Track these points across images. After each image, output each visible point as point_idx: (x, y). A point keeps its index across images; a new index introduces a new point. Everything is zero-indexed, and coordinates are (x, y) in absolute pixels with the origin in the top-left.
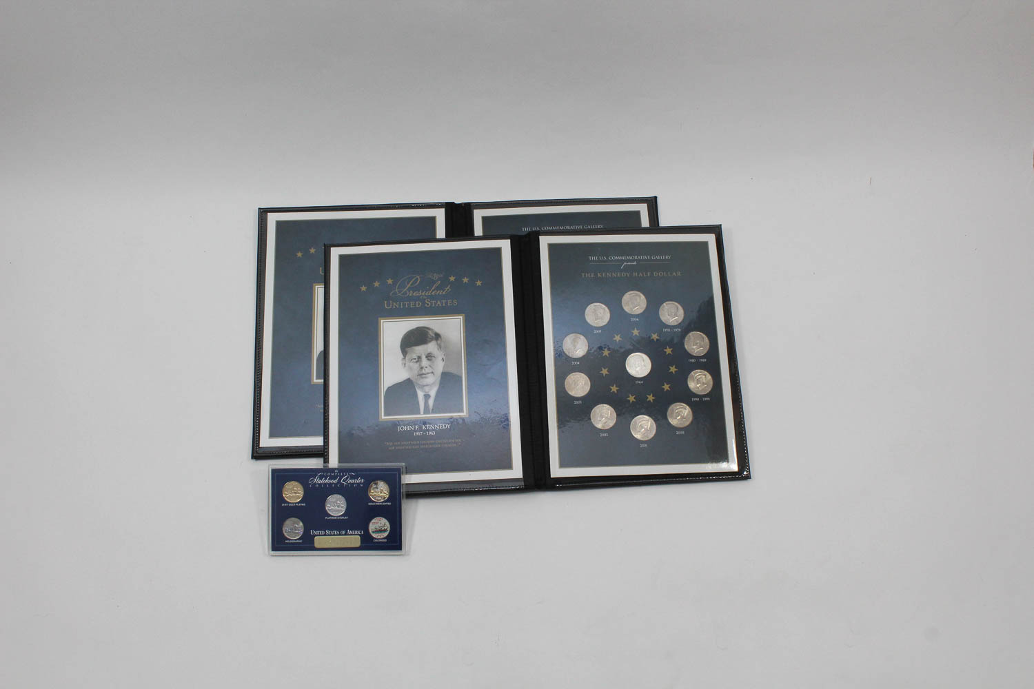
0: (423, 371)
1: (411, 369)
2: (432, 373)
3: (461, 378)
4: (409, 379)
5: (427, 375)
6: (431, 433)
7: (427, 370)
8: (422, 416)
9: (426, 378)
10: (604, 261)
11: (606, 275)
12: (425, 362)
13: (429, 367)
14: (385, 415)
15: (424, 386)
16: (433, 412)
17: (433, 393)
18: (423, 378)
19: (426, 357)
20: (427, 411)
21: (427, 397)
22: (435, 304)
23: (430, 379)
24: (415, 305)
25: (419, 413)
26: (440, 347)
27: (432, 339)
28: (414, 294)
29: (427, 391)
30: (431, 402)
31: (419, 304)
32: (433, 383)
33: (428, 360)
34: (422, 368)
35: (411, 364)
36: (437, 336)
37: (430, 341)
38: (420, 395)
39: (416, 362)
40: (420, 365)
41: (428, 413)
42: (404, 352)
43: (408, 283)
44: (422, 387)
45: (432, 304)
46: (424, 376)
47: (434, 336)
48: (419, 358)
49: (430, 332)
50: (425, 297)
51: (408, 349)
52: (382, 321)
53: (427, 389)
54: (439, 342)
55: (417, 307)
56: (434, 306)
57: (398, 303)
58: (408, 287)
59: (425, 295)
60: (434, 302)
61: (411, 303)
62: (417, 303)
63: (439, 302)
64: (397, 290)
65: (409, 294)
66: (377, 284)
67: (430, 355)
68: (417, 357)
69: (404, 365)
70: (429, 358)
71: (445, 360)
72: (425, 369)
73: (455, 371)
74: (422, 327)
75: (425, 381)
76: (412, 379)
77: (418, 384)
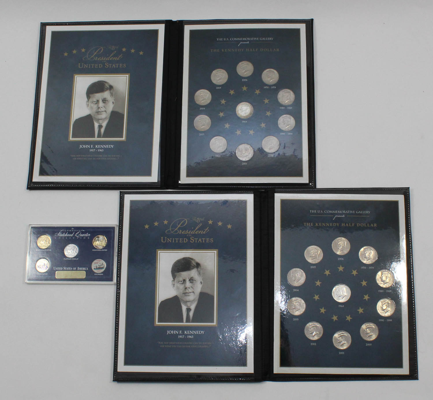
0: (187, 291)
1: (178, 288)
2: (193, 292)
3: (213, 297)
4: (176, 295)
5: (190, 294)
6: (190, 337)
7: (190, 290)
8: (185, 323)
9: (188, 296)
10: (321, 214)
11: (322, 224)
12: (188, 284)
13: (191, 288)
14: (159, 322)
16: (193, 321)
17: (193, 307)
18: (186, 296)
19: (190, 280)
20: (188, 320)
21: (189, 310)
23: (191, 297)
25: (183, 322)
26: (199, 273)
27: (194, 267)
29: (189, 305)
30: (191, 313)
31: (186, 241)
32: (194, 300)
33: (191, 282)
34: (186, 288)
35: (179, 285)
36: (198, 265)
37: (193, 269)
38: (184, 308)
39: (182, 284)
40: (185, 286)
41: (189, 322)
42: (174, 276)
43: (179, 224)
44: (186, 302)
46: (187, 294)
47: (195, 264)
49: (193, 262)
51: (177, 274)
53: (189, 304)
54: (199, 269)
55: (184, 242)
56: (196, 242)
57: (171, 239)
58: (178, 227)
59: (191, 234)
60: (197, 239)
61: (180, 239)
62: (184, 239)
63: (200, 239)
64: (170, 229)
65: (179, 233)
66: (156, 224)
67: (192, 279)
68: (183, 279)
69: (173, 286)
70: (191, 281)
71: (202, 283)
72: (189, 289)
73: (209, 292)
74: (187, 258)
75: (188, 298)
76: (179, 296)
77: (183, 300)
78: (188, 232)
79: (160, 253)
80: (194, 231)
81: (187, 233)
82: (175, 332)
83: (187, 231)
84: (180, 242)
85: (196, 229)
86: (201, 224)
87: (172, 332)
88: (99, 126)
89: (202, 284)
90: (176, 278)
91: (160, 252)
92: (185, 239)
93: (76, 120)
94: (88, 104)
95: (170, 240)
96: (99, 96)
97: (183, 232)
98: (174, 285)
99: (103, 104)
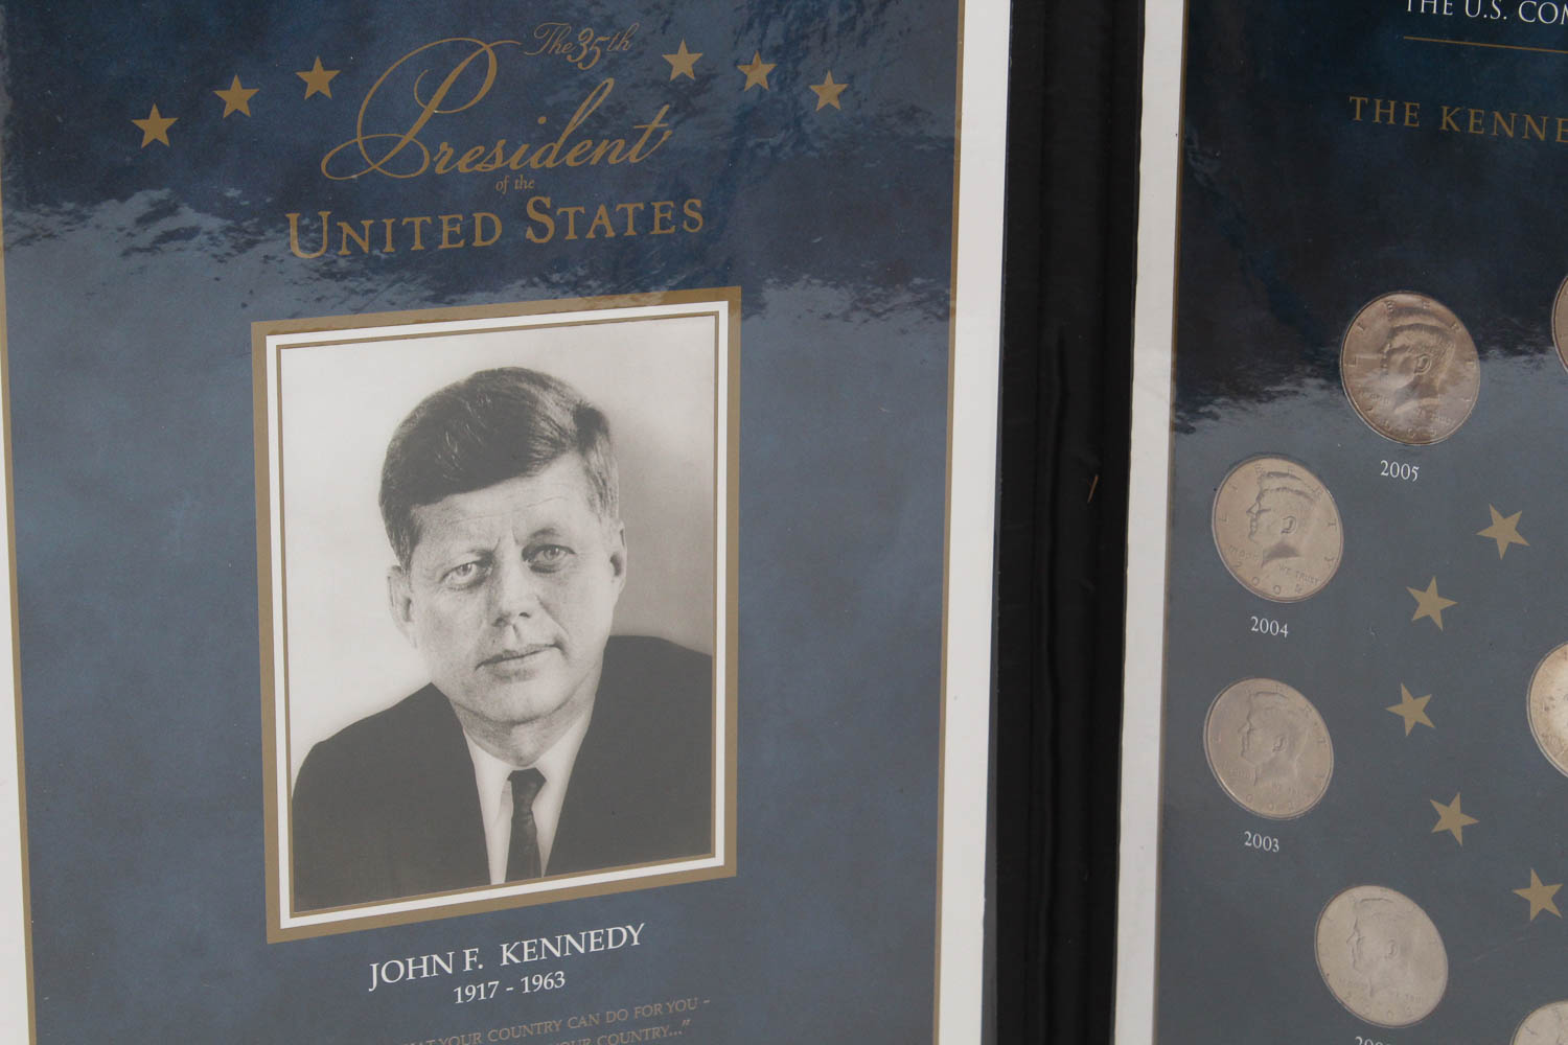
0: (510, 641)
1: (440, 628)
2: (558, 645)
3: (706, 662)
4: (431, 685)
5: (530, 662)
6: (543, 982)
7: (534, 631)
8: (500, 891)
9: (522, 675)
12: (517, 585)
13: (538, 613)
14: (298, 908)
15: (514, 723)
16: (558, 868)
17: (557, 760)
18: (505, 678)
19: (528, 554)
20: (523, 864)
21: (525, 783)
22: (583, 223)
23: (544, 686)
24: (468, 233)
25: (481, 878)
26: (600, 489)
27: (558, 447)
28: (462, 166)
29: (527, 750)
30: (547, 812)
31: (489, 229)
32: (565, 705)
33: (537, 569)
34: (501, 621)
35: (445, 602)
36: (590, 425)
37: (548, 460)
38: (492, 775)
39: (473, 588)
40: (491, 603)
42: (403, 530)
43: (428, 92)
44: (503, 729)
45: (562, 225)
46: (512, 665)
47: (566, 421)
48: (487, 559)
49: (549, 403)
50: (521, 184)
51: (426, 515)
52: (272, 342)
53: (525, 739)
54: (595, 459)
55: (478, 243)
56: (571, 236)
57: (367, 223)
58: (425, 117)
59: (526, 171)
60: (577, 214)
61: (445, 219)
62: (478, 217)
63: (602, 210)
64: (359, 139)
65: (433, 165)
66: (236, 97)
67: (548, 540)
68: (472, 551)
69: (400, 610)
70: (540, 557)
71: (624, 567)
72: (521, 623)
73: (675, 628)
74: (501, 371)
75: (520, 697)
76: (452, 690)
77: (479, 716)
78: (507, 156)
79: (282, 351)
80: (557, 147)
81: (498, 164)
82: (430, 961)
83: (498, 151)
84: (445, 245)
85: (569, 130)
86: (611, 81)
87: (407, 968)
89: (624, 574)
90: (421, 549)
91: (279, 348)
92: (484, 219)
95: (360, 230)
97: (466, 158)
98: (409, 602)
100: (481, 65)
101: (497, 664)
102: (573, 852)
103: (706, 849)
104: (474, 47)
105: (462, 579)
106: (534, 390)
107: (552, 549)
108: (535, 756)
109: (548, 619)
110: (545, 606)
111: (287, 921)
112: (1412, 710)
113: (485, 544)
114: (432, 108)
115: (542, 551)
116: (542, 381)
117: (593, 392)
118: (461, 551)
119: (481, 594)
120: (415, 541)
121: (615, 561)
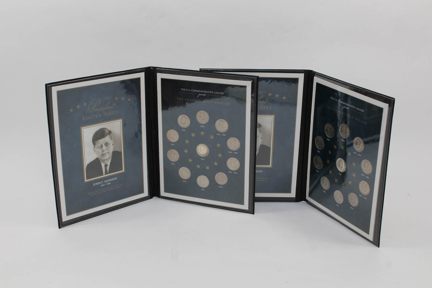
0: (104, 153)
1: (98, 152)
2: (108, 153)
3: (121, 153)
6: (109, 184)
7: (106, 152)
8: (104, 176)
9: (105, 156)
12: (104, 148)
13: (106, 150)
14: (87, 179)
16: (110, 173)
17: (109, 163)
18: (104, 156)
19: (105, 145)
20: (106, 173)
21: (106, 166)
22: (108, 114)
24: (99, 116)
25: (103, 175)
26: (111, 138)
27: (107, 135)
28: (98, 110)
29: (106, 162)
30: (108, 168)
32: (109, 158)
33: (106, 146)
34: (103, 151)
35: (98, 150)
36: (110, 132)
37: (106, 136)
38: (103, 165)
40: (102, 149)
44: (104, 161)
46: (104, 155)
47: (108, 132)
48: (102, 146)
51: (96, 142)
52: (82, 128)
54: (111, 135)
61: (97, 115)
64: (89, 109)
65: (95, 111)
66: (78, 107)
73: (118, 150)
74: (102, 128)
75: (105, 158)
76: (98, 158)
77: (101, 160)
86: (110, 101)
87: (97, 184)
88: (105, 165)
90: (96, 146)
93: (88, 165)
94: (94, 150)
96: (102, 141)
99: (106, 147)
100: (99, 101)
101: (103, 155)
102: (111, 171)
103: (122, 170)
104: (98, 100)
105: (99, 148)
106: (105, 130)
107: (107, 144)
108: (107, 163)
109: (107, 151)
110: (107, 149)
111: (86, 181)
112: (186, 151)
113: (101, 144)
114: (95, 106)
115: (106, 144)
116: (106, 129)
117: (110, 129)
118: (99, 145)
119: (101, 149)
120: (95, 145)
121: (113, 144)
